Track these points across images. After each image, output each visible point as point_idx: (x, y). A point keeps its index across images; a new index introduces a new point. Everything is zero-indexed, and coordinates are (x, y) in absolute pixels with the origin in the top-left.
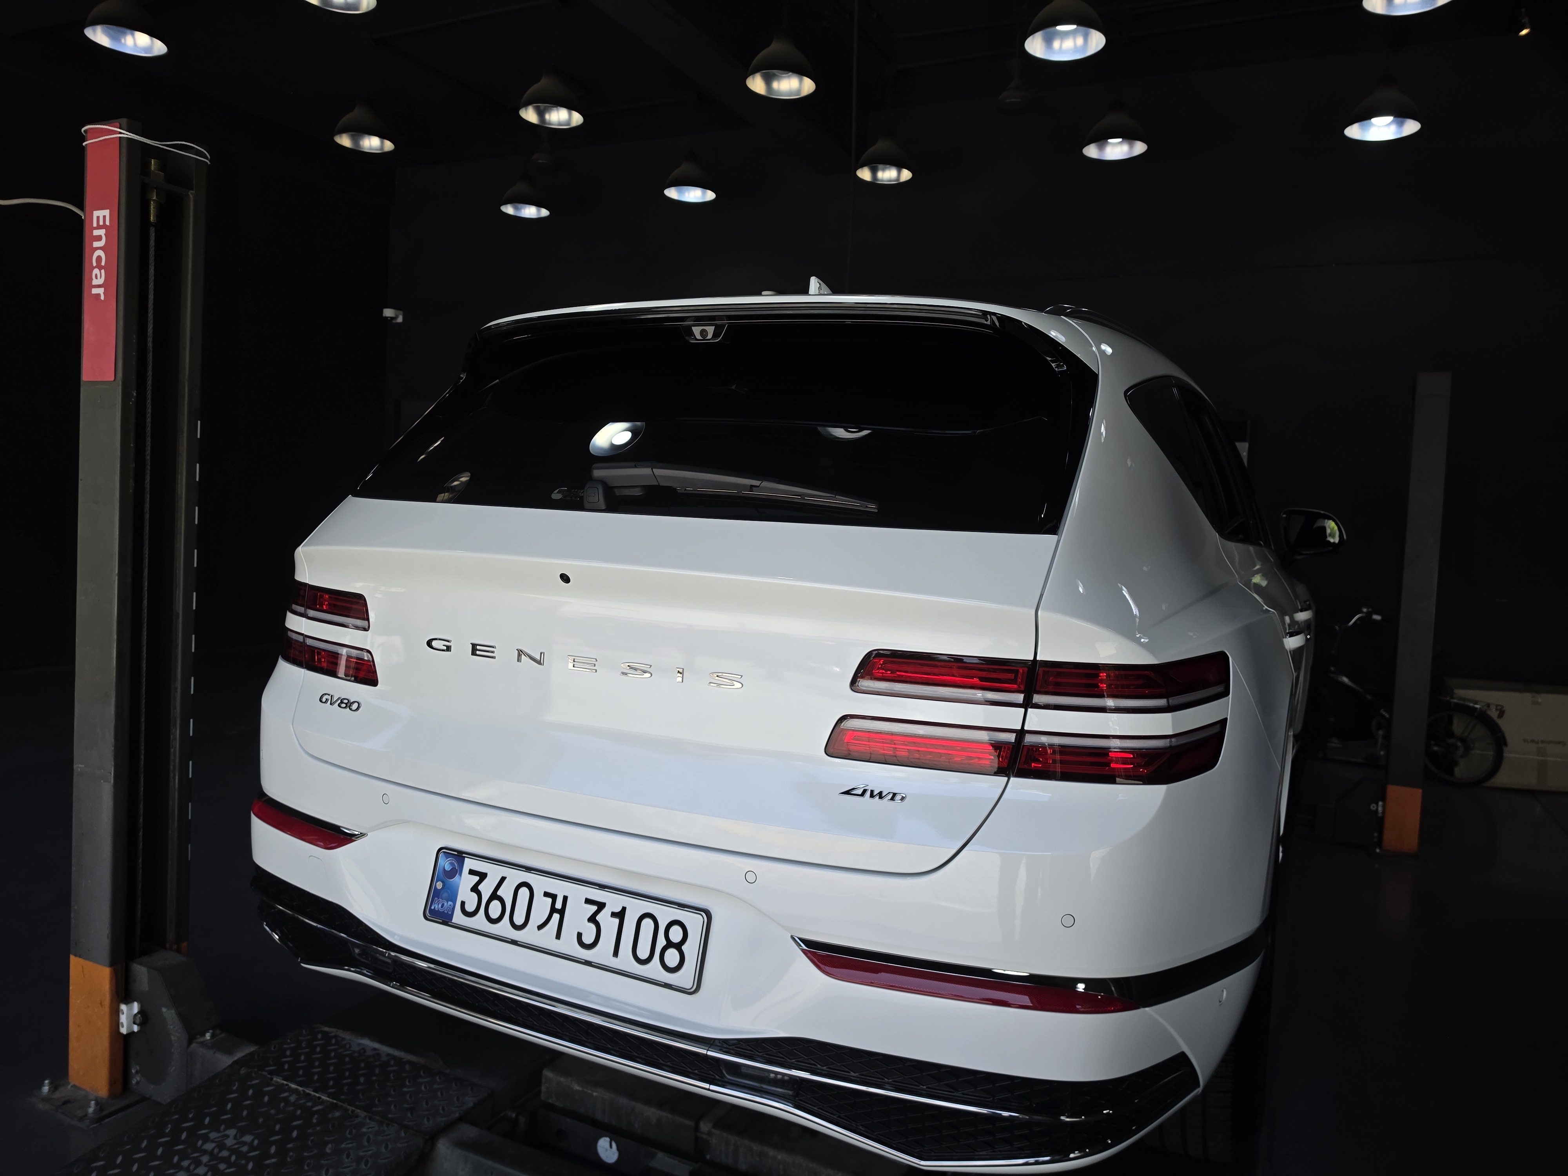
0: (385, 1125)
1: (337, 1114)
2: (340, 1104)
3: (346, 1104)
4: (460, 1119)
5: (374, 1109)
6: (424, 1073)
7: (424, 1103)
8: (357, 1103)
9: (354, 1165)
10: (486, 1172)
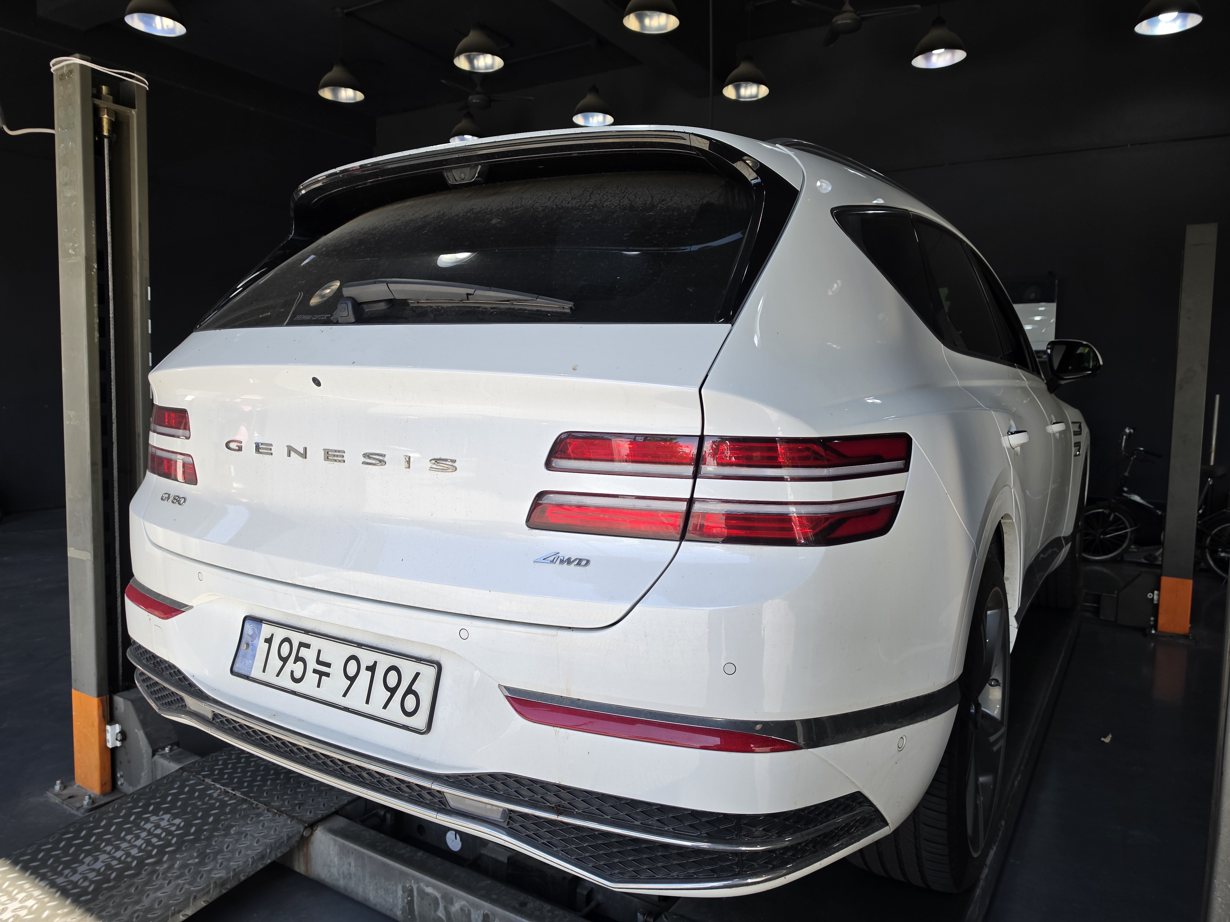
2: (249, 799)
3: (253, 799)
9: (248, 843)
10: (348, 852)
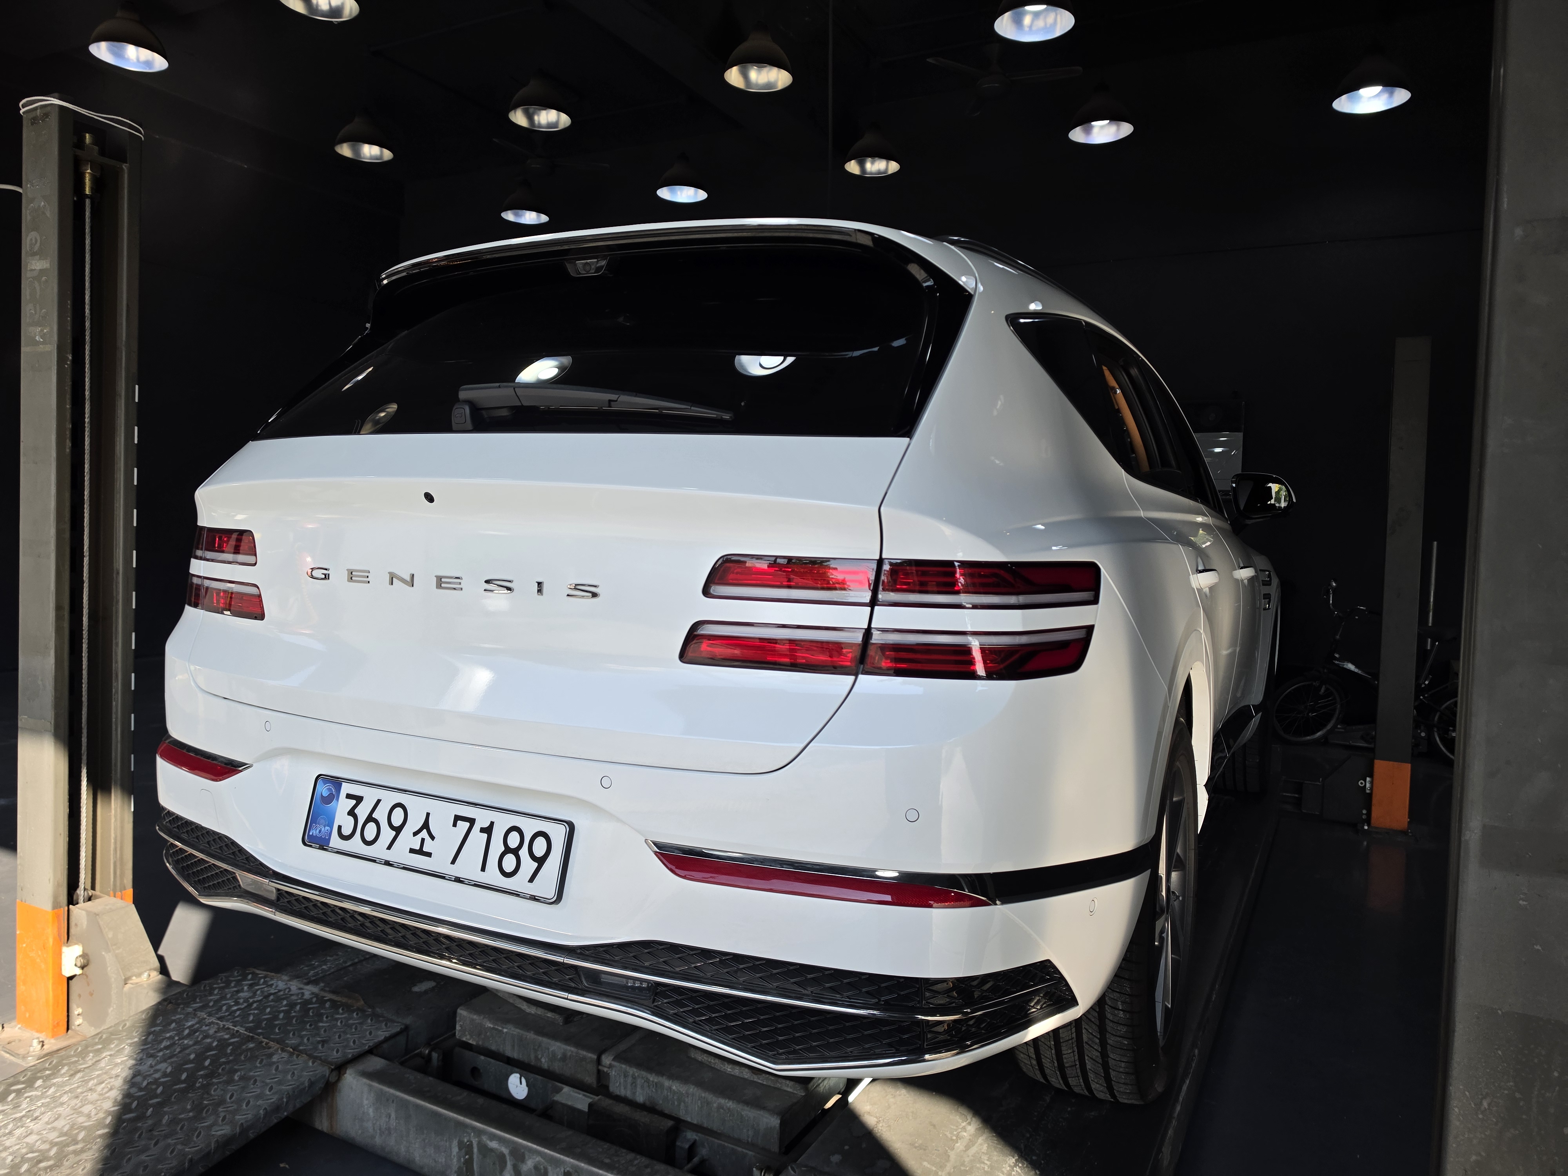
0: (295, 1056)
1: (251, 1045)
2: (256, 1036)
3: (261, 1037)
4: (371, 1052)
5: (287, 1042)
6: (342, 1010)
7: (337, 1037)
8: (272, 1036)
9: (259, 1091)
10: (388, 1100)
